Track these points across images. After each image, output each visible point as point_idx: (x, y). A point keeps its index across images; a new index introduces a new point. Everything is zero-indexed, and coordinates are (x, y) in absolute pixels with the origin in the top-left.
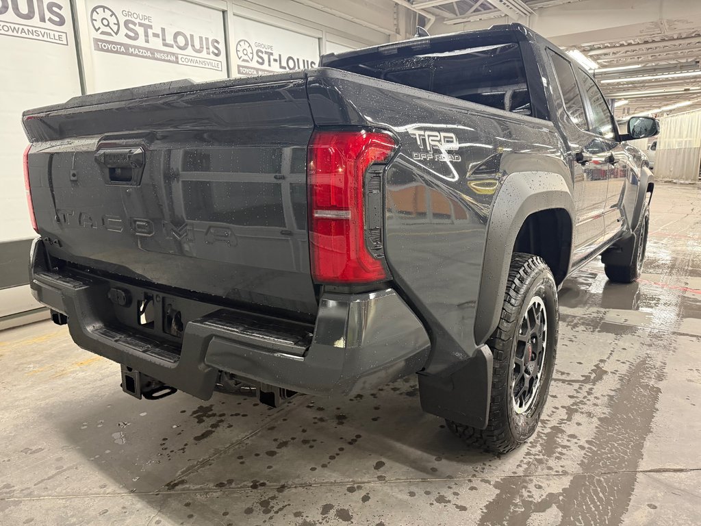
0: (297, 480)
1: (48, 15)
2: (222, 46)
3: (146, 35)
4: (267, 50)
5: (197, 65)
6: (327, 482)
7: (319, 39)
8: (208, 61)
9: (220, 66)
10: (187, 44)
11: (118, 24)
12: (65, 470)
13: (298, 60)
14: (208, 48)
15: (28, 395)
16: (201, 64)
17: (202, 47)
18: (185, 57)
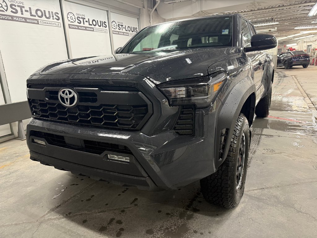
2: (60, 16)
3: (22, 11)
4: (82, 17)
5: (48, 25)
7: (107, 11)
8: (54, 23)
9: (60, 25)
10: (42, 15)
11: (7, 6)
14: (53, 17)
16: (50, 24)
17: (50, 16)
18: (42, 21)
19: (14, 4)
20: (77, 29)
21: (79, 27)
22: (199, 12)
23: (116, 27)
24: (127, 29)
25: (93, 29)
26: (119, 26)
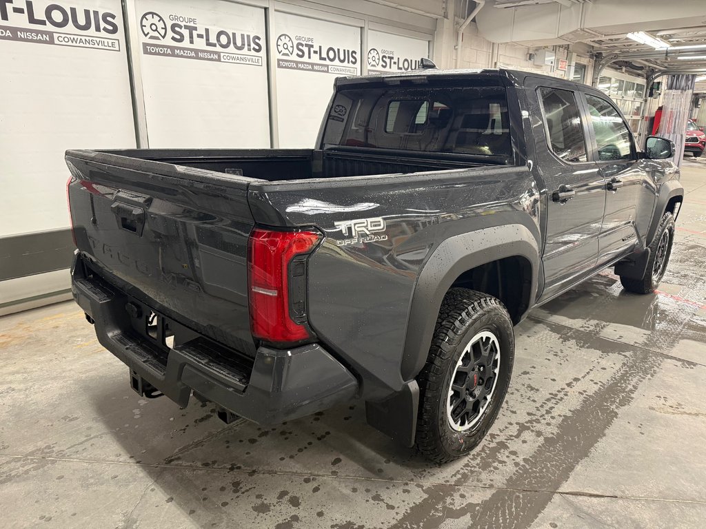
0: (266, 467)
1: (103, 25)
2: (262, 43)
3: (191, 37)
4: (307, 43)
5: (238, 61)
6: (290, 472)
7: (361, 28)
8: (249, 57)
9: (260, 62)
10: (229, 43)
11: (165, 28)
12: (92, 438)
13: (338, 50)
14: (249, 45)
15: (73, 367)
16: (242, 60)
17: (243, 44)
18: (227, 55)
19: (179, 23)
20: (294, 68)
21: (300, 65)
22: (577, 30)
23: (377, 61)
24: (401, 66)
25: (328, 68)
26: (384, 59)
